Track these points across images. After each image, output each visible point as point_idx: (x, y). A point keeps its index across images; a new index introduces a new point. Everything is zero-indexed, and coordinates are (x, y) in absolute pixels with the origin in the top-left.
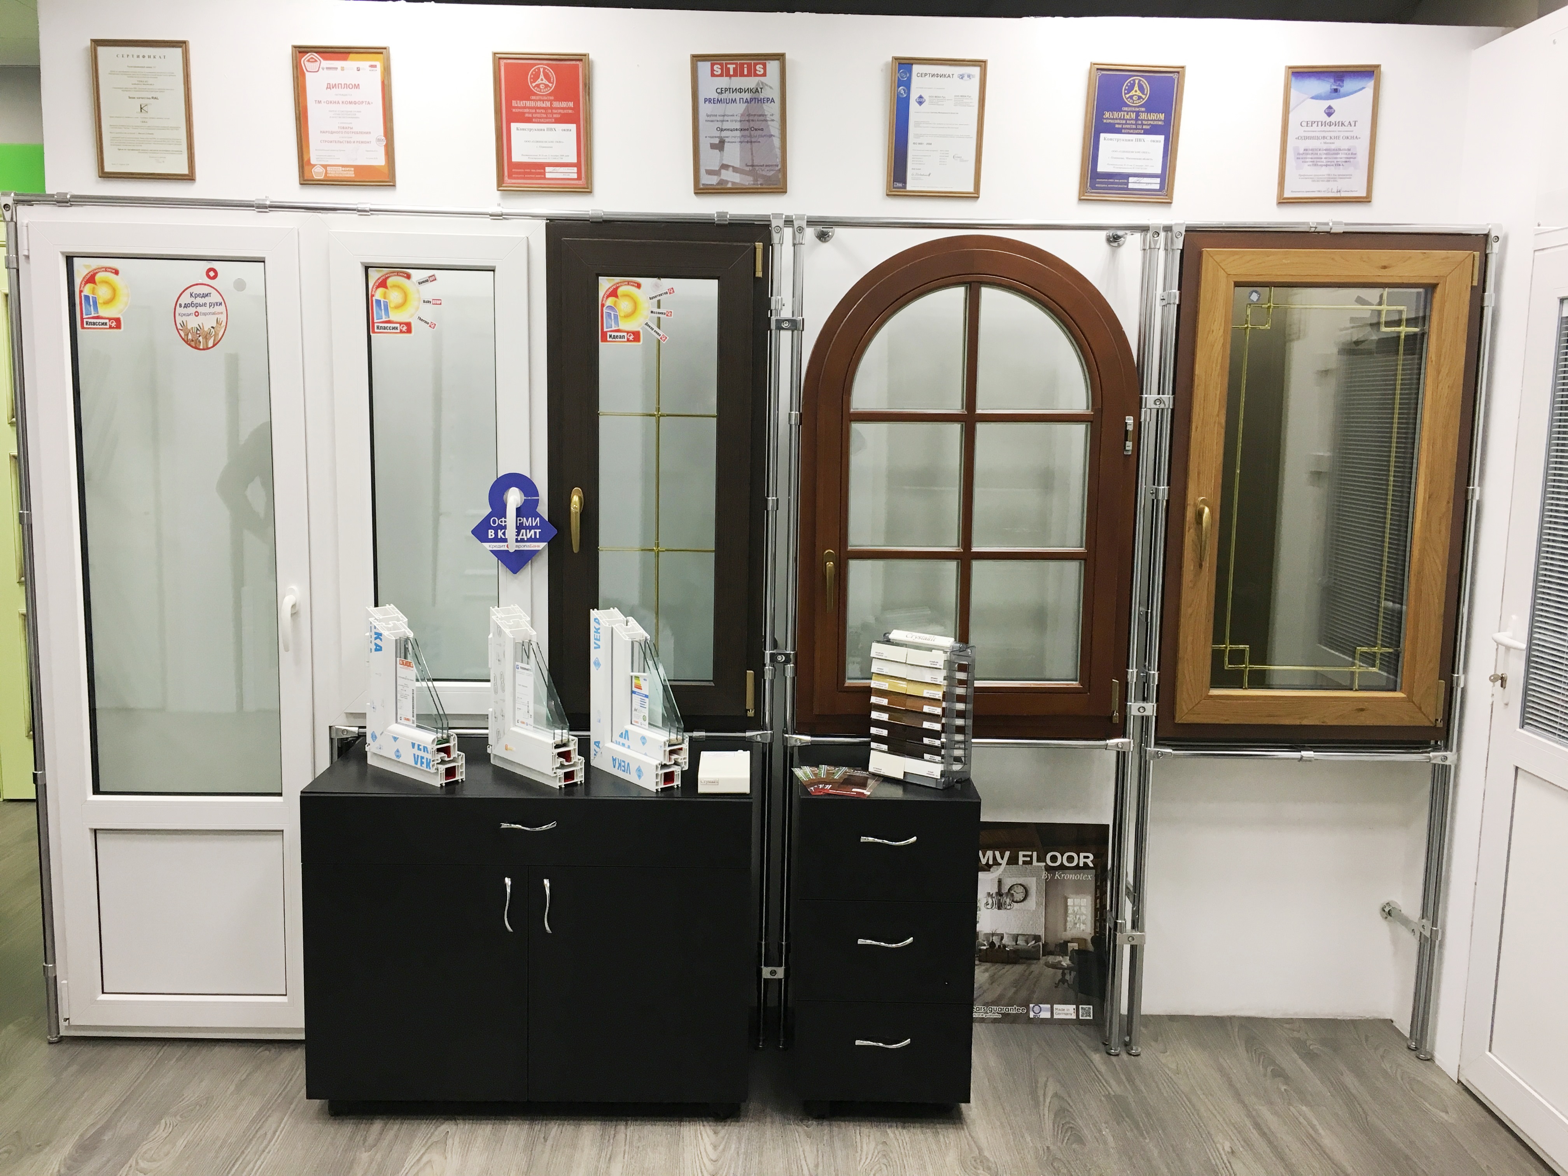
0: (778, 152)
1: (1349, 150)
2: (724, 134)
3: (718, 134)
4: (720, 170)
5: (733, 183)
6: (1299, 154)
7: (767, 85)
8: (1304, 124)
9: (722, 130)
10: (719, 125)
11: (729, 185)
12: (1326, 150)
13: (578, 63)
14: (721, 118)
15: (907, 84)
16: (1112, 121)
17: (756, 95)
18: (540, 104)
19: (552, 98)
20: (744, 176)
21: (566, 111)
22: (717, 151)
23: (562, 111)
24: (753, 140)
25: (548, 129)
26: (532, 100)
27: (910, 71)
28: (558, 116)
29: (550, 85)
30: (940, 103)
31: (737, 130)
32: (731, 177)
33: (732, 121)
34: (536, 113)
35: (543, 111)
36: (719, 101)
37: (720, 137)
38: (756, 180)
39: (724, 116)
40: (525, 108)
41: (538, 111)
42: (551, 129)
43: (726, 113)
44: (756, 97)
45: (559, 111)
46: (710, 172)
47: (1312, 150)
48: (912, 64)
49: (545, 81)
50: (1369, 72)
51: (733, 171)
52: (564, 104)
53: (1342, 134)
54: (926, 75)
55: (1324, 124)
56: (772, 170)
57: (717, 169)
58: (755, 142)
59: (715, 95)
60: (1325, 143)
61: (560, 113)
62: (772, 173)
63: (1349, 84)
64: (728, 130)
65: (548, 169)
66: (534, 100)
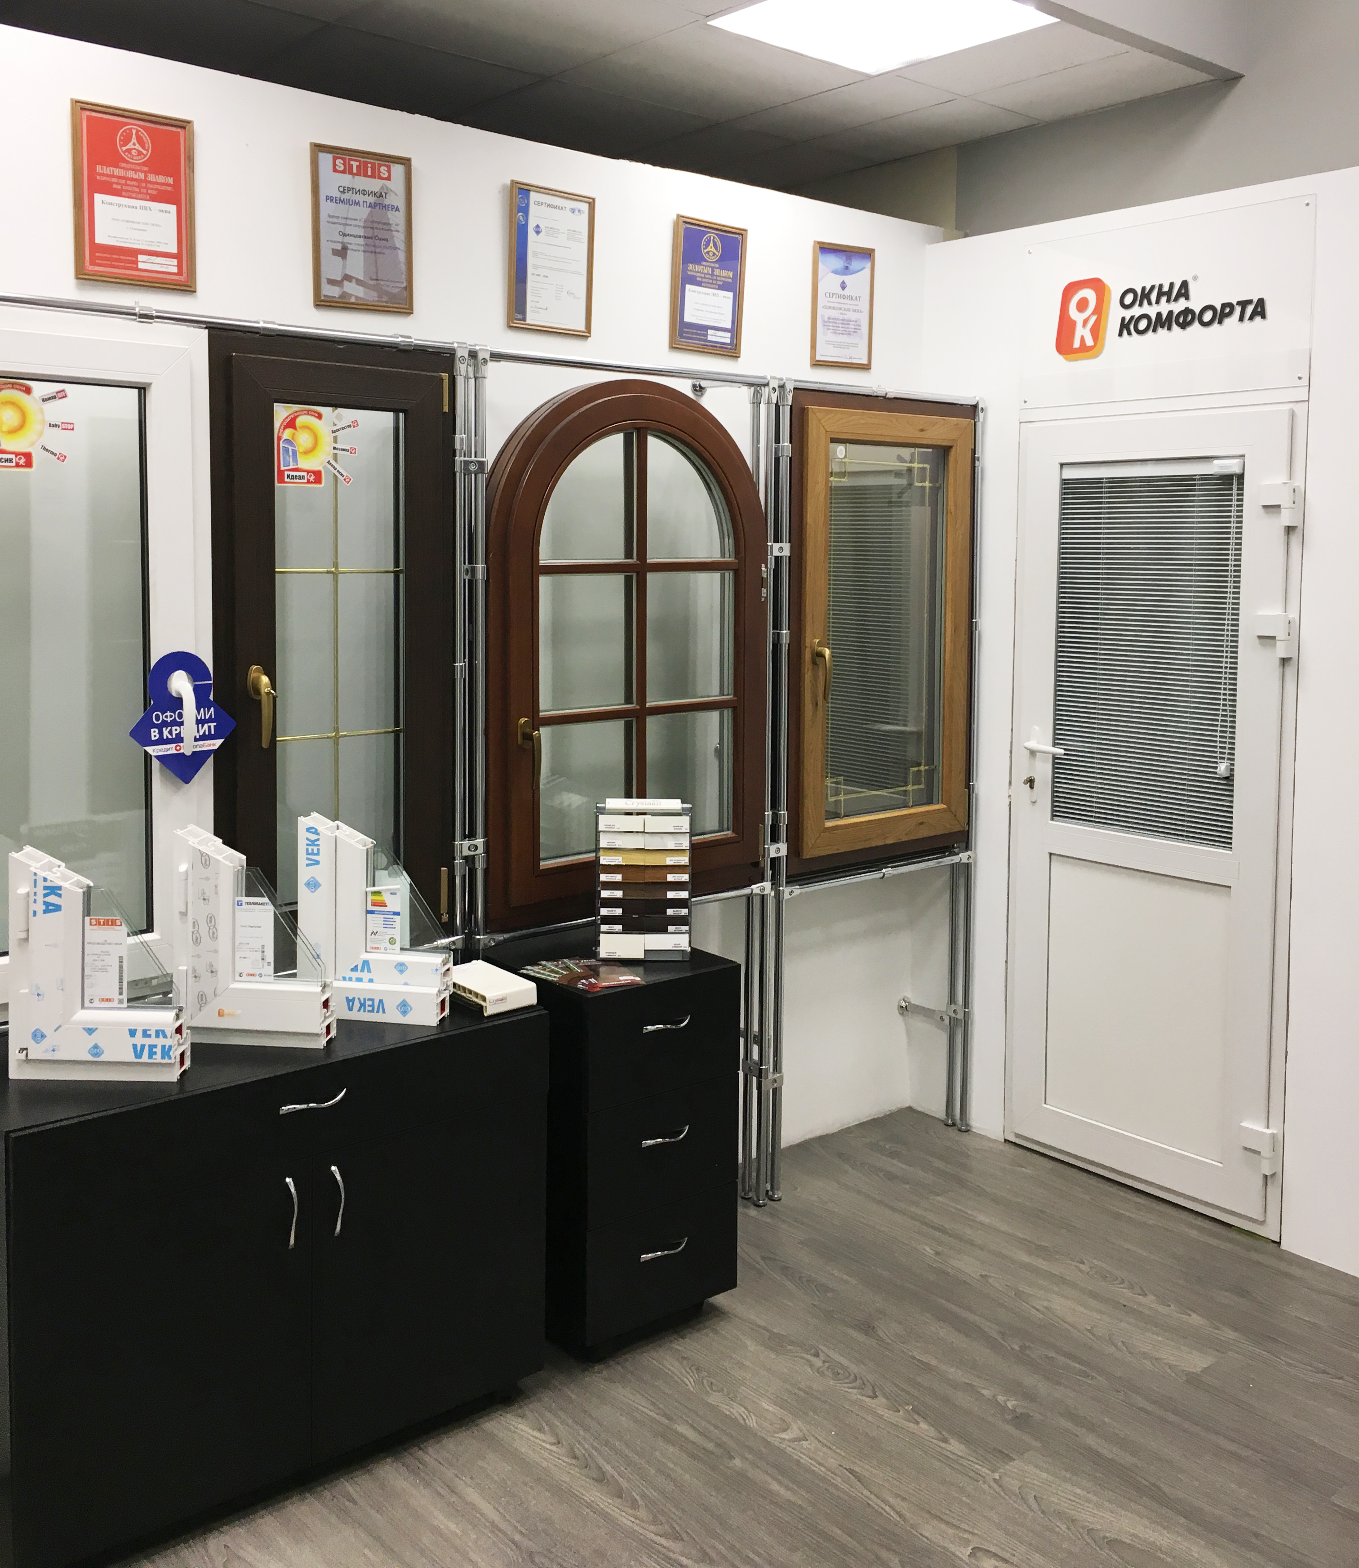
0: (403, 267)
1: (856, 322)
2: (347, 240)
3: (340, 239)
4: (342, 281)
5: (357, 297)
6: (824, 322)
7: (391, 190)
8: (827, 295)
9: (344, 235)
10: (341, 228)
11: (353, 300)
12: (842, 320)
13: (179, 130)
14: (344, 221)
15: (525, 210)
16: (694, 274)
17: (380, 200)
18: (131, 174)
19: (146, 169)
20: (367, 290)
21: (164, 188)
22: (339, 259)
23: (159, 187)
24: (378, 250)
25: (142, 208)
26: (121, 168)
27: (528, 197)
28: (155, 193)
29: (145, 152)
30: (555, 235)
31: (360, 237)
32: (355, 291)
33: (355, 226)
34: (127, 185)
35: (134, 183)
36: (342, 201)
37: (342, 243)
38: (380, 296)
39: (346, 218)
40: (113, 176)
41: (128, 182)
42: (146, 208)
43: (350, 216)
44: (379, 202)
45: (156, 186)
46: (331, 282)
47: (833, 319)
48: (530, 190)
49: (138, 147)
50: (867, 254)
51: (358, 284)
52: (161, 179)
53: (852, 307)
54: (542, 204)
55: (840, 296)
56: (397, 287)
57: (339, 279)
58: (380, 253)
59: (336, 194)
60: (841, 314)
61: (156, 189)
62: (398, 290)
63: (855, 264)
64: (352, 235)
65: (141, 258)
66: (123, 168)
